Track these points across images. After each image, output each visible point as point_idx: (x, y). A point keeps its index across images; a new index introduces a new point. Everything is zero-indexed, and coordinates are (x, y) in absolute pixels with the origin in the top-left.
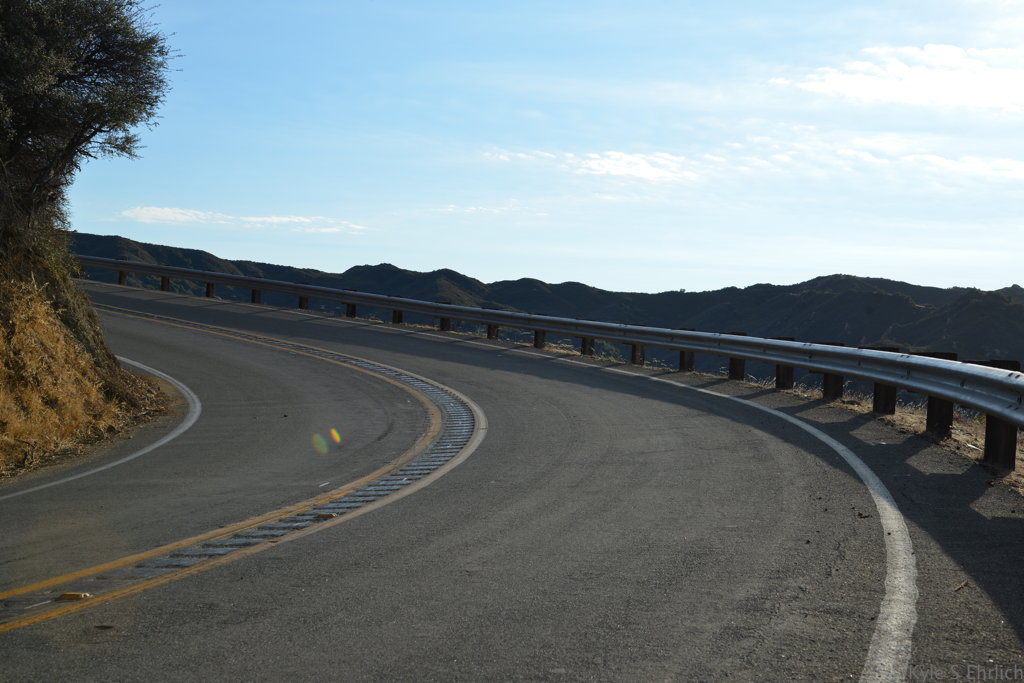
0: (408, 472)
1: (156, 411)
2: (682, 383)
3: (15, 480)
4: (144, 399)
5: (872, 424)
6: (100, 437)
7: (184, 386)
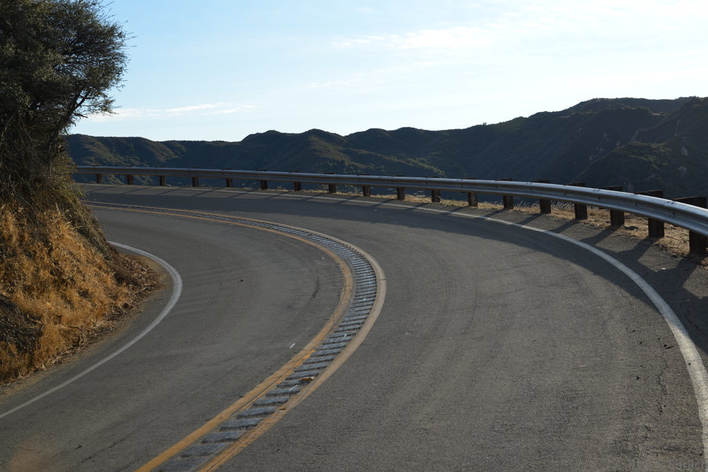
0: (346, 328)
1: (151, 286)
2: (509, 221)
3: (76, 357)
4: (141, 278)
5: (651, 250)
6: (121, 314)
7: (164, 262)
